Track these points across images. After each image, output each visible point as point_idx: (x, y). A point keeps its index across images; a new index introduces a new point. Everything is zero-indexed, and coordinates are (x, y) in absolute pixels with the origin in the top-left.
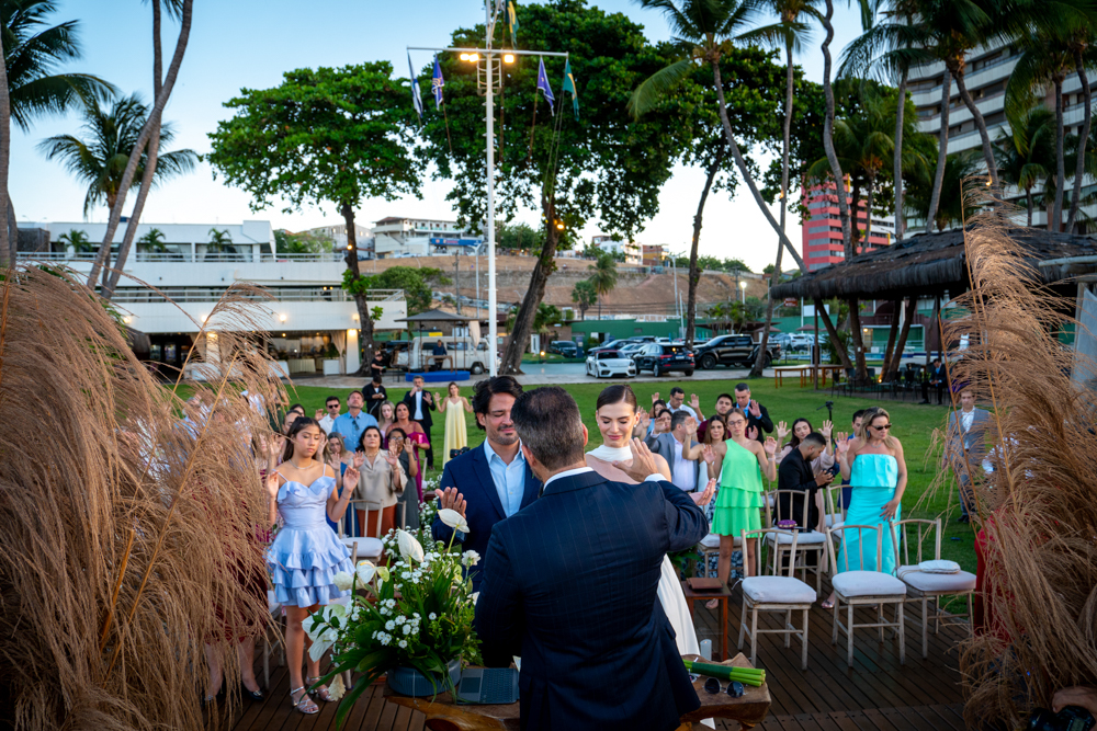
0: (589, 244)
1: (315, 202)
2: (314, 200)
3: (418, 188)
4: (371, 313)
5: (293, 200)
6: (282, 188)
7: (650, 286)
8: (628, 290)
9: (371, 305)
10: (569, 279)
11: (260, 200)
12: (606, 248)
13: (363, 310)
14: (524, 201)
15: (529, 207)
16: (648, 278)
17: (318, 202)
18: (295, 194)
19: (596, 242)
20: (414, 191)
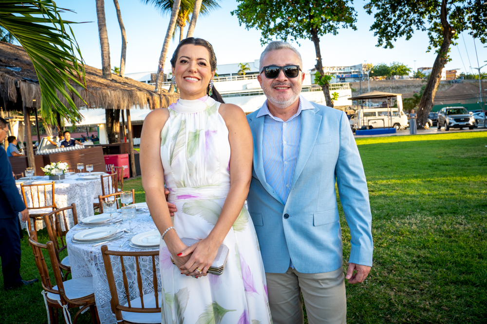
0: (416, 71)
1: (294, 39)
2: (293, 38)
3: (353, 24)
4: (332, 97)
5: (282, 38)
6: (276, 32)
7: (454, 90)
8: (442, 93)
9: (331, 92)
10: (409, 89)
11: (265, 37)
12: (425, 74)
13: (327, 95)
14: (418, 26)
15: (421, 29)
16: (453, 86)
17: (296, 39)
18: (283, 35)
19: (420, 71)
20: (351, 26)
